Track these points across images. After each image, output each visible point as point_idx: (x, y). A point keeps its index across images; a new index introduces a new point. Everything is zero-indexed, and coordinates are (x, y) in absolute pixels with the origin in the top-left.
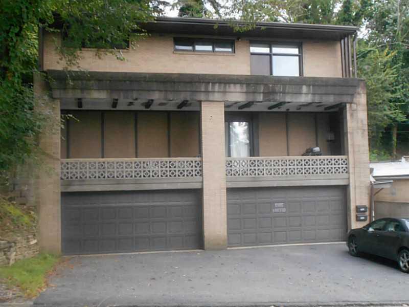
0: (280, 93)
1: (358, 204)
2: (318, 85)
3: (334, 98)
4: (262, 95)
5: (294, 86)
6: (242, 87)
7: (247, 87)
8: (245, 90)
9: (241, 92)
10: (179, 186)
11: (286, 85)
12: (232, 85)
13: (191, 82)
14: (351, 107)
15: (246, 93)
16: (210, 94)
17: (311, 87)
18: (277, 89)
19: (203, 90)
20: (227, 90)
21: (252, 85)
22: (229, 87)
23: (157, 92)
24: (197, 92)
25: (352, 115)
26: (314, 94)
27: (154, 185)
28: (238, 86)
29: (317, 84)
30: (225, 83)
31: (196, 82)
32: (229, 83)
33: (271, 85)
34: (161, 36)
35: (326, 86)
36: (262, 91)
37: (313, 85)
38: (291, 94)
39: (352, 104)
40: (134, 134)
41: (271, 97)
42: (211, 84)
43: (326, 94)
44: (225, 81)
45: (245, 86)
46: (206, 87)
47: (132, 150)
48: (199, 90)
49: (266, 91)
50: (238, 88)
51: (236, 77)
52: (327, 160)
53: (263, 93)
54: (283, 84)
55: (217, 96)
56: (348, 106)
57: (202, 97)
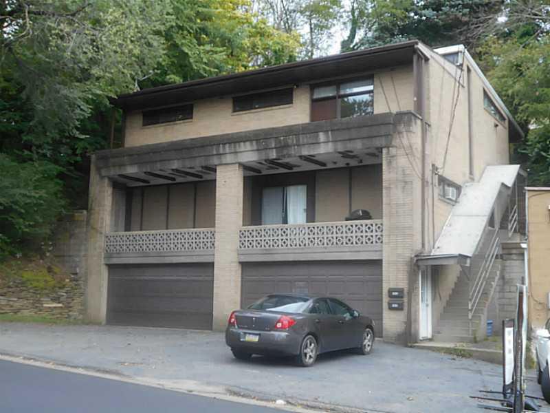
0: (294, 146)
1: (392, 286)
2: (338, 130)
3: (363, 144)
4: (274, 150)
5: (308, 136)
6: (252, 144)
7: (257, 143)
8: (255, 148)
9: (252, 151)
10: (195, 260)
11: (299, 134)
12: (242, 144)
13: (203, 146)
14: (388, 153)
15: (258, 150)
16: (223, 157)
17: (330, 133)
18: (290, 142)
19: (215, 153)
20: (238, 150)
21: (261, 141)
22: (239, 146)
23: (176, 161)
24: (209, 156)
25: (390, 163)
26: (334, 141)
27: (182, 258)
28: (248, 144)
29: (335, 128)
30: (235, 143)
31: (207, 146)
32: (239, 142)
33: (282, 138)
34: (221, 98)
35: (349, 129)
36: (273, 146)
37: (332, 131)
38: (307, 146)
39: (390, 149)
40: (193, 205)
41: (285, 152)
42: (221, 146)
43: (350, 140)
44: (234, 140)
45: (254, 142)
46: (218, 150)
47: (191, 223)
48: (211, 154)
49: (278, 146)
50: (248, 146)
51: (243, 134)
52: (366, 225)
53: (275, 148)
54: (296, 135)
55: (229, 159)
56: (384, 151)
57: (215, 161)
